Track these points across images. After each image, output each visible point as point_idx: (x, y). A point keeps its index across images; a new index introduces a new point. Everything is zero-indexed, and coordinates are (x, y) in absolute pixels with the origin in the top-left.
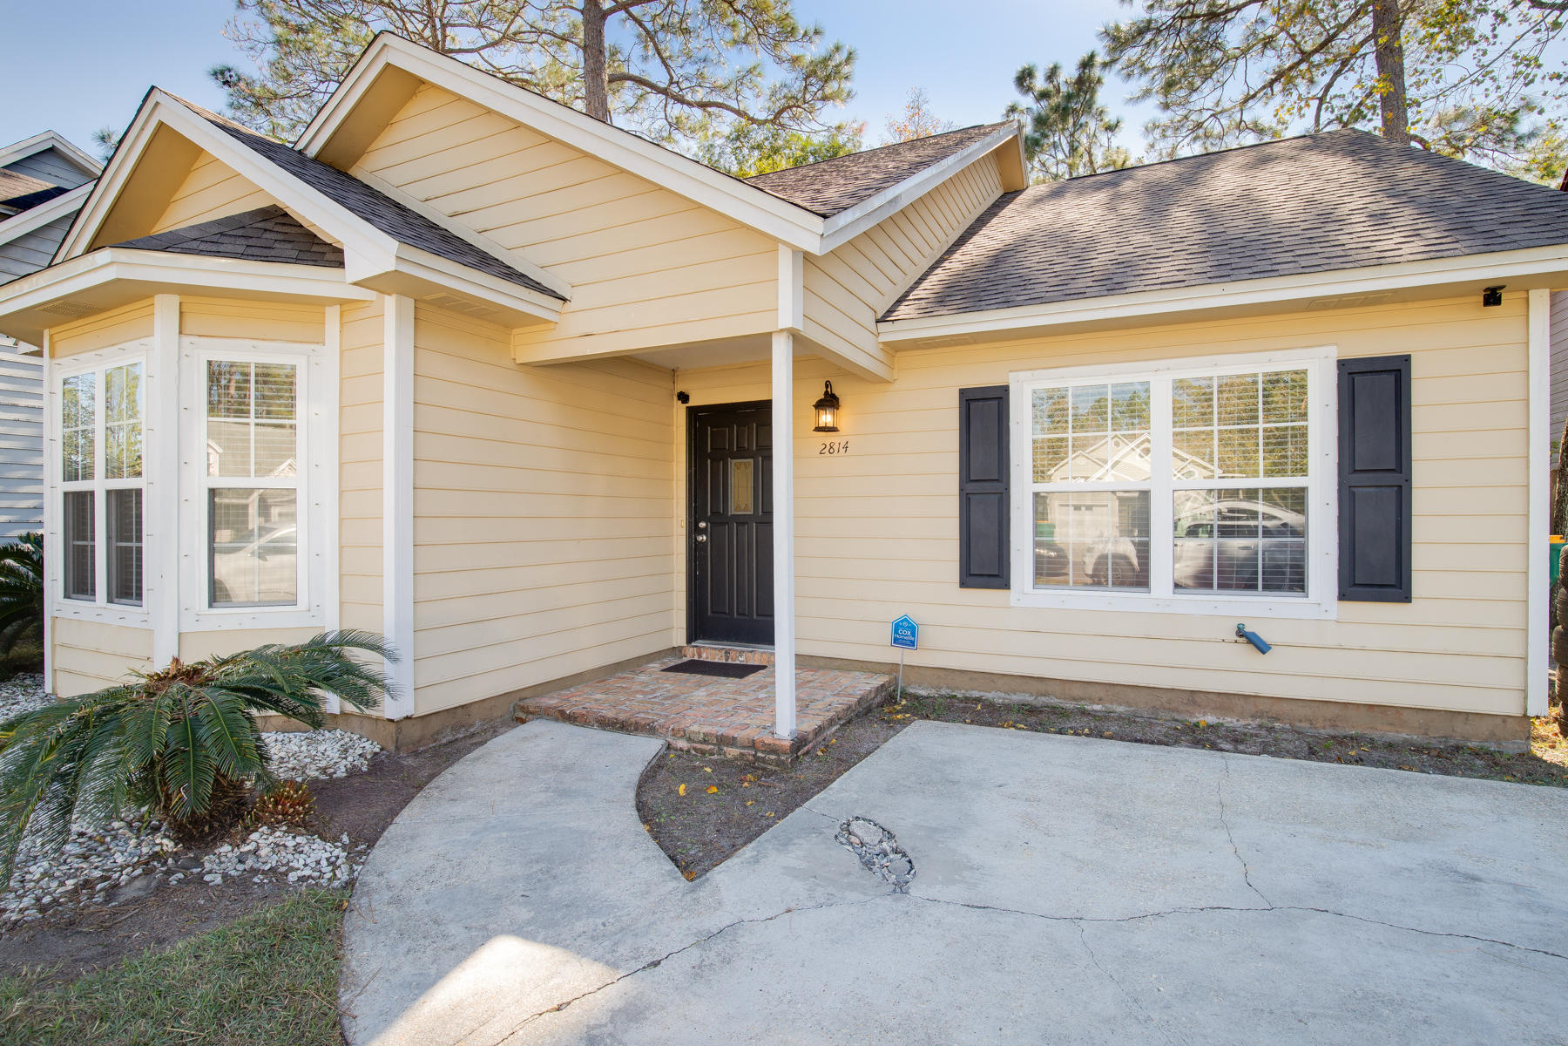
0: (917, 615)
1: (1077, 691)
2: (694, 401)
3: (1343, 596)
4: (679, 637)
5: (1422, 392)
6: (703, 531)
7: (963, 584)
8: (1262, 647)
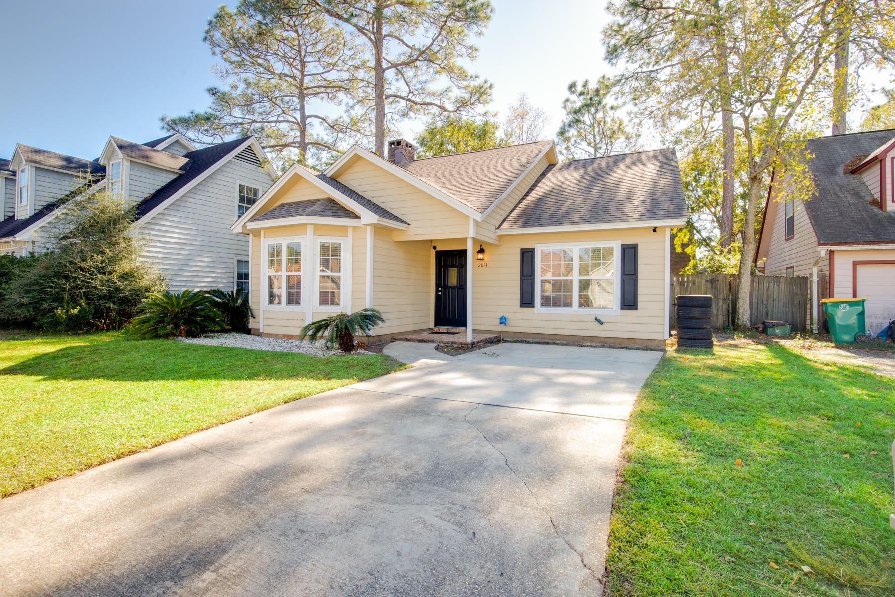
0: (507, 316)
1: (553, 337)
2: (438, 249)
3: (621, 309)
4: (432, 325)
5: (641, 254)
6: (440, 291)
7: (521, 307)
8: (601, 323)
